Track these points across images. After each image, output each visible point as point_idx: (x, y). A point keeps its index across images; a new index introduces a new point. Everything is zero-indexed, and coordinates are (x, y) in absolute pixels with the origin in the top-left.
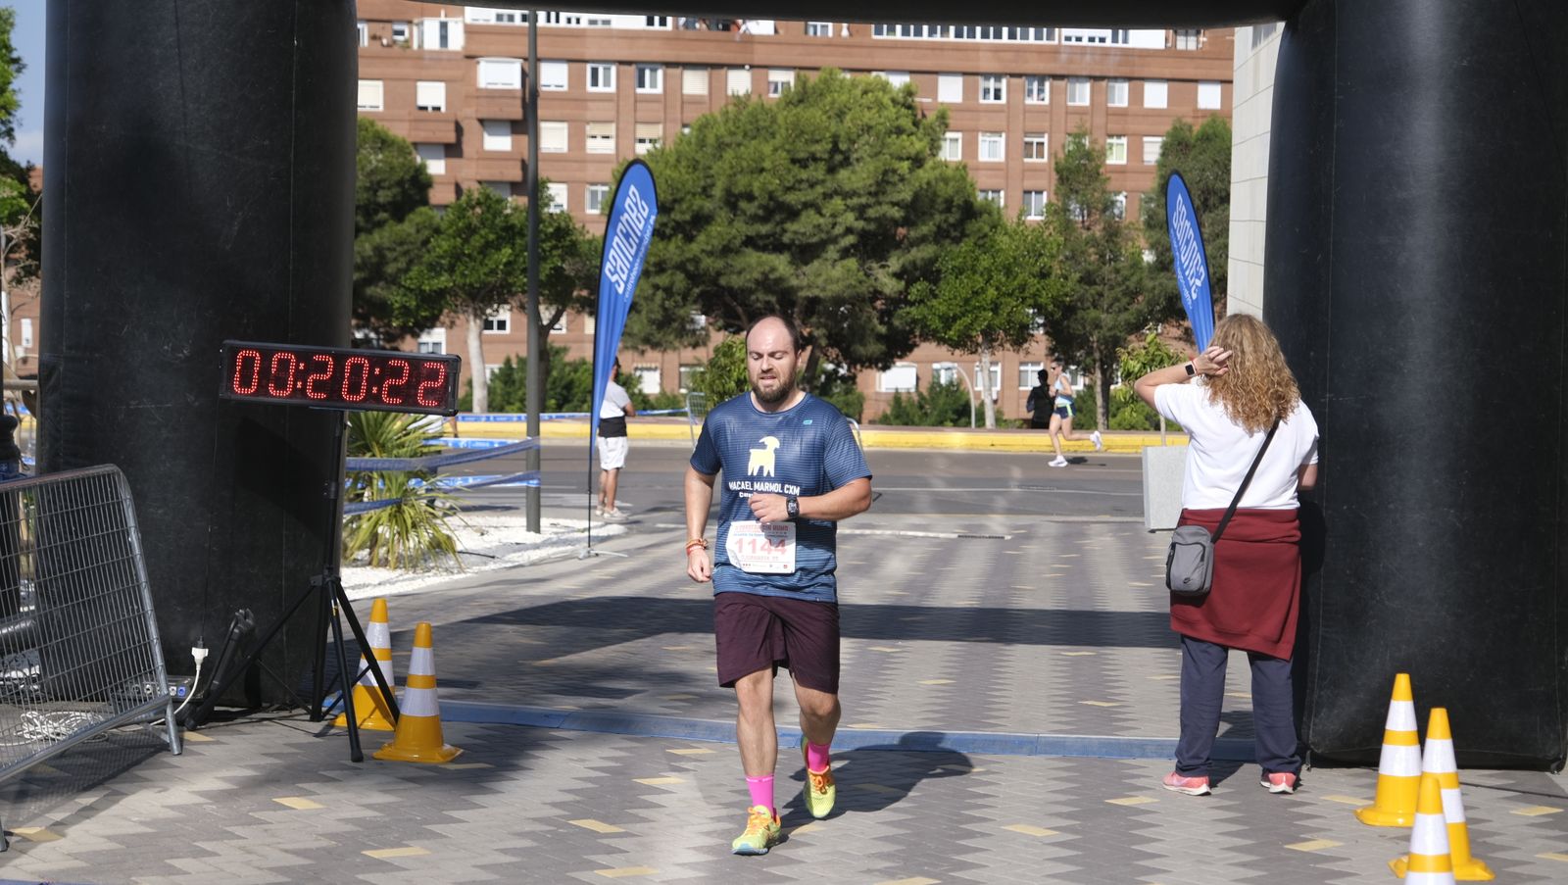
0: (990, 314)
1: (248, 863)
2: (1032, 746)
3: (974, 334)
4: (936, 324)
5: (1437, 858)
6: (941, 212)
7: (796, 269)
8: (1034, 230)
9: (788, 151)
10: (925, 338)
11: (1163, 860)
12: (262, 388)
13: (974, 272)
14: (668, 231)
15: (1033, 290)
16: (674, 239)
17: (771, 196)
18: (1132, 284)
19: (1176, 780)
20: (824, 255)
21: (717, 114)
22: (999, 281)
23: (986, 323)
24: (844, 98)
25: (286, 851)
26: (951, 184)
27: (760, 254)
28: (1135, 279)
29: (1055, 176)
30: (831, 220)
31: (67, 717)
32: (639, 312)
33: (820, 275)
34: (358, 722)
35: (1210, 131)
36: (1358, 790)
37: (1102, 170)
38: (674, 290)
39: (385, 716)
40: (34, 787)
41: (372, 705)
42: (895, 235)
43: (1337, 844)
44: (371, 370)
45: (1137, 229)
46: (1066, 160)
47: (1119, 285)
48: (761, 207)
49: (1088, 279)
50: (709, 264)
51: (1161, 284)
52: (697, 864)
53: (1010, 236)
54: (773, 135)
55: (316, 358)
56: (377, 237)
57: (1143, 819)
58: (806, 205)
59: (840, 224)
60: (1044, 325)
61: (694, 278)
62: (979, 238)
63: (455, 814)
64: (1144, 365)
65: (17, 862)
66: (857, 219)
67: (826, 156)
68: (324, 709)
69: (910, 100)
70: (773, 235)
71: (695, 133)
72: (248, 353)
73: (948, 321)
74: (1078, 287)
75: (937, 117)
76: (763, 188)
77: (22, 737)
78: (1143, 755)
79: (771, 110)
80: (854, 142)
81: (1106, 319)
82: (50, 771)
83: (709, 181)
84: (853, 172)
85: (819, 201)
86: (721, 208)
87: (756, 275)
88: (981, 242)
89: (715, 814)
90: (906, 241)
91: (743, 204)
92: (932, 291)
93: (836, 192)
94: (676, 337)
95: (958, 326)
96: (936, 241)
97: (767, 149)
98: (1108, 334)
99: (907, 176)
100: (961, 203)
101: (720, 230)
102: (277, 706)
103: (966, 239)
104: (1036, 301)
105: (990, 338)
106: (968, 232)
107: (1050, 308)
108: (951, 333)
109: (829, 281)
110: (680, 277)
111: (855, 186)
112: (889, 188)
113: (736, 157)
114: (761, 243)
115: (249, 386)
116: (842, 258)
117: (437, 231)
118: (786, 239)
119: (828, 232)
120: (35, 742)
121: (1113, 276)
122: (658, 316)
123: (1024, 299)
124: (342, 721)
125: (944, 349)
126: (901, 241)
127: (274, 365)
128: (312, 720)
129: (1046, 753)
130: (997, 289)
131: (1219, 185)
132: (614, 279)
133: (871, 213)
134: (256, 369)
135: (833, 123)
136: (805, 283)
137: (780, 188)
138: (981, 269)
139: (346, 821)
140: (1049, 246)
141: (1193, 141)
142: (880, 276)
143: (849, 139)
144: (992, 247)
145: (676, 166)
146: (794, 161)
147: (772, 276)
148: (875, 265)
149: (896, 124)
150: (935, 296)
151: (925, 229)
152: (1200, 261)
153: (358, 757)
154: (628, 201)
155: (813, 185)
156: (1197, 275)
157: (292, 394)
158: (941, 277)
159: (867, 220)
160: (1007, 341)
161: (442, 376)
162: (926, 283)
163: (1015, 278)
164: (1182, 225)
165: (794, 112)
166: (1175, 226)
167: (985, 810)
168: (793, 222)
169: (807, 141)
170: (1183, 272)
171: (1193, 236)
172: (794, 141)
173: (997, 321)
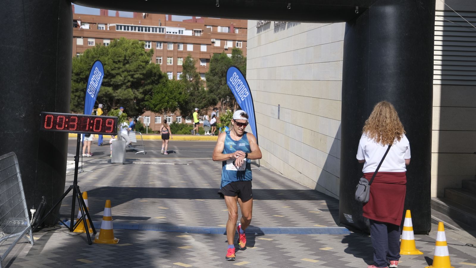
0: (167, 104)
3: (162, 109)
4: (152, 106)
6: (153, 77)
7: (114, 91)
8: (177, 82)
9: (112, 59)
10: (147, 110)
12: (54, 127)
13: (162, 92)
14: (79, 81)
15: (178, 97)
16: (81, 83)
17: (108, 71)
18: (203, 96)
20: (122, 88)
21: (91, 49)
22: (169, 95)
23: (165, 106)
24: (127, 45)
26: (156, 69)
27: (104, 87)
28: (204, 95)
29: (183, 68)
30: (124, 78)
33: (121, 93)
35: (224, 56)
37: (195, 66)
38: (81, 97)
42: (141, 82)
44: (90, 122)
45: (204, 82)
46: (185, 63)
47: (199, 96)
49: (192, 94)
51: (211, 96)
53: (172, 84)
54: (108, 55)
55: (72, 117)
57: (337, 255)
58: (118, 74)
59: (127, 79)
60: (179, 107)
62: (163, 84)
66: (131, 78)
67: (122, 61)
69: (143, 46)
71: (85, 54)
73: (155, 106)
74: (189, 97)
75: (151, 51)
78: (312, 233)
79: (107, 48)
80: (130, 57)
81: (196, 105)
83: (90, 67)
84: (130, 65)
85: (121, 73)
87: (104, 93)
88: (164, 84)
90: (144, 84)
92: (151, 98)
95: (158, 106)
96: (152, 85)
97: (106, 59)
99: (145, 67)
100: (158, 74)
103: (160, 84)
104: (179, 100)
105: (166, 110)
106: (160, 82)
107: (182, 102)
108: (156, 109)
109: (124, 94)
110: (82, 93)
111: (131, 69)
112: (140, 70)
115: (50, 126)
116: (127, 88)
118: (111, 83)
119: (123, 81)
121: (198, 94)
122: (76, 103)
123: (175, 100)
125: (153, 113)
126: (143, 84)
127: (58, 120)
129: (284, 233)
130: (168, 97)
132: (90, 93)
133: (136, 76)
134: (52, 121)
135: (124, 52)
136: (117, 95)
137: (110, 69)
140: (182, 86)
141: (219, 59)
142: (137, 93)
144: (167, 86)
145: (81, 63)
146: (114, 62)
147: (108, 93)
148: (136, 91)
149: (141, 53)
150: (152, 99)
151: (149, 81)
152: (246, 90)
153: (91, 243)
154: (95, 71)
155: (119, 68)
156: (244, 94)
157: (64, 129)
158: (153, 94)
159: (134, 78)
160: (170, 111)
161: (113, 123)
162: (149, 96)
163: (173, 94)
164: (236, 81)
165: (114, 49)
166: (231, 81)
167: (289, 253)
168: (113, 78)
169: (117, 57)
170: (237, 93)
171: (242, 83)
172: (114, 57)
173: (168, 106)
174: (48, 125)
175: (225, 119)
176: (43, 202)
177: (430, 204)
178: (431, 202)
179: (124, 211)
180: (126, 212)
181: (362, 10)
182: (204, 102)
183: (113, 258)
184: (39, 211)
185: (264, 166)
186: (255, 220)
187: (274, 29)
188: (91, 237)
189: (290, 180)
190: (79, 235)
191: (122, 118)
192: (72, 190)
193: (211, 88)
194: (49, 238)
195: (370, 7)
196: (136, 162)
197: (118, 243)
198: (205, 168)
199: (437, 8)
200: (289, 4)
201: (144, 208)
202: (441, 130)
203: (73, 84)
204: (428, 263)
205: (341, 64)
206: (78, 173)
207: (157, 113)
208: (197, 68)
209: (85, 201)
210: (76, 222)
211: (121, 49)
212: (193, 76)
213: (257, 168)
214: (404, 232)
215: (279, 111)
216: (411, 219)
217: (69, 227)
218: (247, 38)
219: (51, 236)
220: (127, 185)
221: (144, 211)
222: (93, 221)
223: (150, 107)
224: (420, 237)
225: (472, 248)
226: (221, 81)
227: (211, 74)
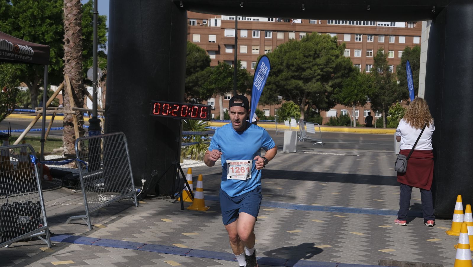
0: (355, 97)
1: (152, 235)
2: (360, 211)
3: (351, 102)
4: (341, 99)
5: (466, 245)
6: (343, 70)
7: (305, 84)
8: (368, 75)
9: (303, 54)
10: (338, 103)
11: (392, 242)
12: (161, 113)
14: (271, 74)
15: (367, 91)
16: (274, 76)
17: (298, 65)
18: (393, 89)
19: (398, 221)
20: (312, 81)
21: (285, 44)
22: (358, 88)
23: (354, 99)
24: (318, 40)
25: (162, 233)
26: (346, 62)
27: (295, 80)
28: (394, 88)
29: (374, 61)
30: (314, 72)
31: (110, 196)
32: (263, 95)
33: (311, 86)
34: (184, 200)
36: (447, 225)
37: (387, 59)
38: (273, 89)
39: (191, 198)
40: (101, 214)
41: (187, 195)
43: (440, 240)
44: (188, 109)
45: (395, 75)
46: (377, 56)
47: (390, 90)
48: (296, 68)
49: (382, 88)
50: (281, 82)
51: (401, 90)
52: (269, 239)
53: (361, 77)
54: (299, 49)
55: (174, 105)
56: (196, 75)
57: (388, 231)
58: (308, 68)
59: (316, 73)
60: (369, 100)
61: (278, 86)
63: (207, 224)
64: (395, 111)
65: (94, 233)
66: (321, 72)
67: (313, 55)
69: (336, 40)
70: (299, 75)
72: (157, 104)
73: (344, 99)
74: (379, 90)
75: (343, 45)
76: (296, 63)
77: (98, 201)
78: (389, 214)
80: (320, 51)
81: (386, 99)
82: (104, 210)
83: (282, 61)
84: (320, 59)
85: (311, 67)
86: (285, 68)
87: (294, 86)
88: (353, 78)
89: (274, 226)
90: (334, 77)
91: (291, 67)
92: (340, 91)
93: (315, 65)
94: (273, 102)
95: (347, 100)
96: (342, 78)
97: (298, 53)
98: (387, 103)
99: (334, 60)
100: (348, 67)
101: (285, 74)
102: (163, 195)
103: (349, 77)
104: (368, 94)
105: (355, 104)
106: (350, 75)
107: (372, 95)
108: (345, 102)
109: (313, 87)
110: (274, 86)
111: (320, 63)
112: (329, 64)
113: (290, 55)
115: (157, 112)
116: (317, 82)
117: (212, 73)
118: (302, 76)
119: (313, 75)
120: (101, 202)
121: (389, 87)
123: (365, 93)
124: (179, 199)
125: (343, 106)
126: (332, 77)
127: (164, 107)
128: (171, 199)
129: (363, 213)
130: (357, 90)
131: (418, 64)
132: (256, 86)
133: (325, 70)
134: (159, 108)
135: (315, 46)
136: (307, 88)
137: (301, 63)
138: (353, 85)
139: (179, 225)
140: (371, 79)
141: (411, 52)
142: (327, 87)
143: (319, 51)
144: (356, 79)
145: (274, 57)
146: (305, 56)
147: (298, 86)
148: (325, 84)
149: (332, 47)
150: (341, 92)
151: (339, 74)
152: (412, 84)
153: (183, 209)
154: (262, 66)
155: (309, 62)
156: (412, 87)
158: (343, 87)
159: (323, 72)
160: (360, 104)
162: (339, 89)
163: (362, 87)
165: (305, 43)
168: (304, 72)
169: (308, 51)
170: (409, 86)
171: (411, 77)
172: (305, 51)
173: (357, 99)
175: (394, 112)
181: (439, 10)
195: (446, 7)
200: (369, 6)
211: (312, 44)
212: (384, 69)
223: (339, 100)
227: (403, 67)
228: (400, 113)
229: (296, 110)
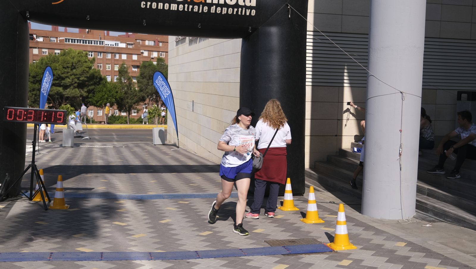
3: (102, 104)
6: (95, 79)
7: (64, 91)
8: (114, 83)
9: (62, 66)
10: (91, 105)
12: (15, 118)
13: (103, 92)
14: (35, 82)
15: (115, 95)
16: (36, 84)
17: (59, 75)
18: (135, 94)
20: (70, 88)
21: (45, 57)
22: (108, 93)
24: (74, 54)
26: (97, 73)
27: (56, 87)
28: (135, 93)
29: (118, 73)
30: (72, 80)
33: (69, 92)
35: (150, 64)
37: (128, 71)
38: (37, 95)
42: (85, 84)
44: (44, 114)
45: (135, 83)
46: (121, 69)
47: (132, 94)
48: (56, 77)
49: (126, 93)
51: (141, 94)
52: (152, 232)
53: (110, 85)
54: (58, 62)
55: (29, 111)
58: (67, 77)
59: (74, 81)
60: (116, 103)
64: (153, 111)
66: (77, 80)
67: (71, 67)
68: (33, 198)
70: (59, 83)
71: (40, 61)
72: (11, 110)
73: (97, 102)
74: (124, 95)
75: (93, 59)
76: (57, 73)
79: (57, 56)
80: (76, 64)
81: (130, 101)
84: (76, 70)
85: (69, 77)
87: (56, 92)
88: (104, 85)
90: (88, 85)
92: (94, 96)
93: (73, 74)
95: (100, 102)
96: (94, 85)
97: (57, 65)
99: (88, 71)
100: (99, 77)
103: (100, 85)
104: (116, 98)
106: (100, 83)
107: (118, 99)
108: (98, 104)
109: (72, 93)
110: (38, 92)
111: (77, 73)
112: (84, 74)
114: (56, 85)
116: (74, 88)
118: (62, 84)
119: (71, 83)
121: (131, 92)
122: (33, 100)
123: (113, 97)
125: (95, 108)
127: (18, 113)
128: (30, 200)
129: (198, 197)
130: (107, 95)
132: (43, 92)
133: (81, 79)
134: (13, 114)
135: (72, 60)
136: (66, 93)
138: (104, 91)
140: (118, 86)
141: (147, 66)
142: (82, 92)
144: (106, 86)
145: (37, 68)
146: (64, 68)
147: (59, 92)
148: (81, 90)
149: (85, 60)
150: (94, 97)
151: (92, 83)
152: (168, 90)
153: (46, 209)
154: (46, 75)
155: (68, 73)
156: (167, 93)
157: (22, 120)
158: (95, 92)
159: (80, 80)
161: (63, 115)
162: (92, 94)
163: (111, 93)
164: (160, 82)
165: (63, 57)
166: (157, 83)
167: (201, 213)
168: (63, 80)
169: (66, 63)
170: (161, 92)
171: (165, 85)
172: (63, 63)
173: (107, 102)
174: (10, 117)
176: (8, 178)
177: (304, 173)
178: (305, 172)
179: (73, 184)
180: (76, 185)
181: (254, 30)
182: (136, 99)
183: (64, 220)
184: (4, 185)
185: (182, 147)
186: (176, 188)
187: (189, 43)
188: (47, 204)
189: (202, 158)
190: (37, 203)
191: (71, 111)
192: (31, 168)
193: (141, 88)
194: (13, 206)
195: (259, 28)
196: (82, 146)
197: (69, 208)
198: (137, 150)
199: (308, 29)
200: (200, 24)
201: (89, 181)
202: (312, 119)
203: (31, 85)
204: (303, 216)
205: (239, 69)
206: (35, 155)
207: (99, 107)
208: (129, 73)
209: (42, 176)
210: (34, 193)
211: (69, 58)
212: (127, 79)
213: (177, 149)
214: (286, 194)
215: (193, 105)
216: (290, 184)
217: (29, 197)
218: (168, 50)
219: (14, 204)
220: (75, 164)
221: (89, 183)
222: (48, 192)
223: (93, 103)
224: (298, 197)
225: (334, 204)
226: (149, 82)
227: (141, 77)
228: (157, 112)
229: (72, 112)
